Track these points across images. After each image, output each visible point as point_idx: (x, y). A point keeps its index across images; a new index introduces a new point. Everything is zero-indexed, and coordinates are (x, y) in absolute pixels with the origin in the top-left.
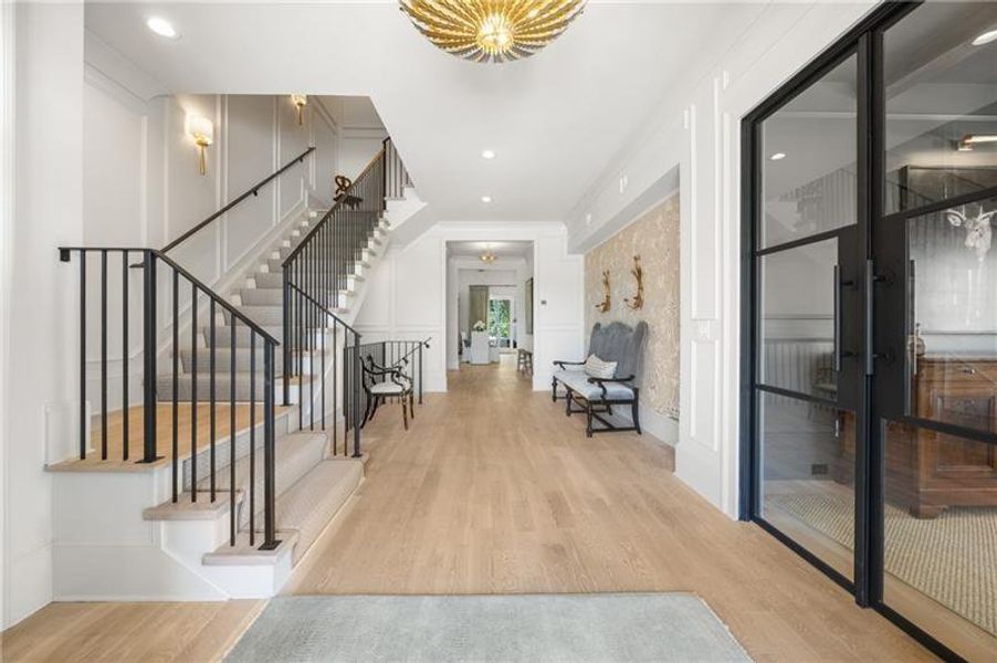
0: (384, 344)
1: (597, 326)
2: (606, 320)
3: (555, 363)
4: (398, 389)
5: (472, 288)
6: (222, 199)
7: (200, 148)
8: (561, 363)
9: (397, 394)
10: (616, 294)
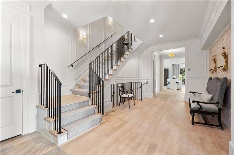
0: (132, 83)
1: (211, 79)
2: (214, 76)
3: (190, 92)
4: (127, 96)
5: (173, 65)
6: (89, 49)
7: (83, 39)
8: (193, 93)
9: (127, 98)
10: (218, 65)
